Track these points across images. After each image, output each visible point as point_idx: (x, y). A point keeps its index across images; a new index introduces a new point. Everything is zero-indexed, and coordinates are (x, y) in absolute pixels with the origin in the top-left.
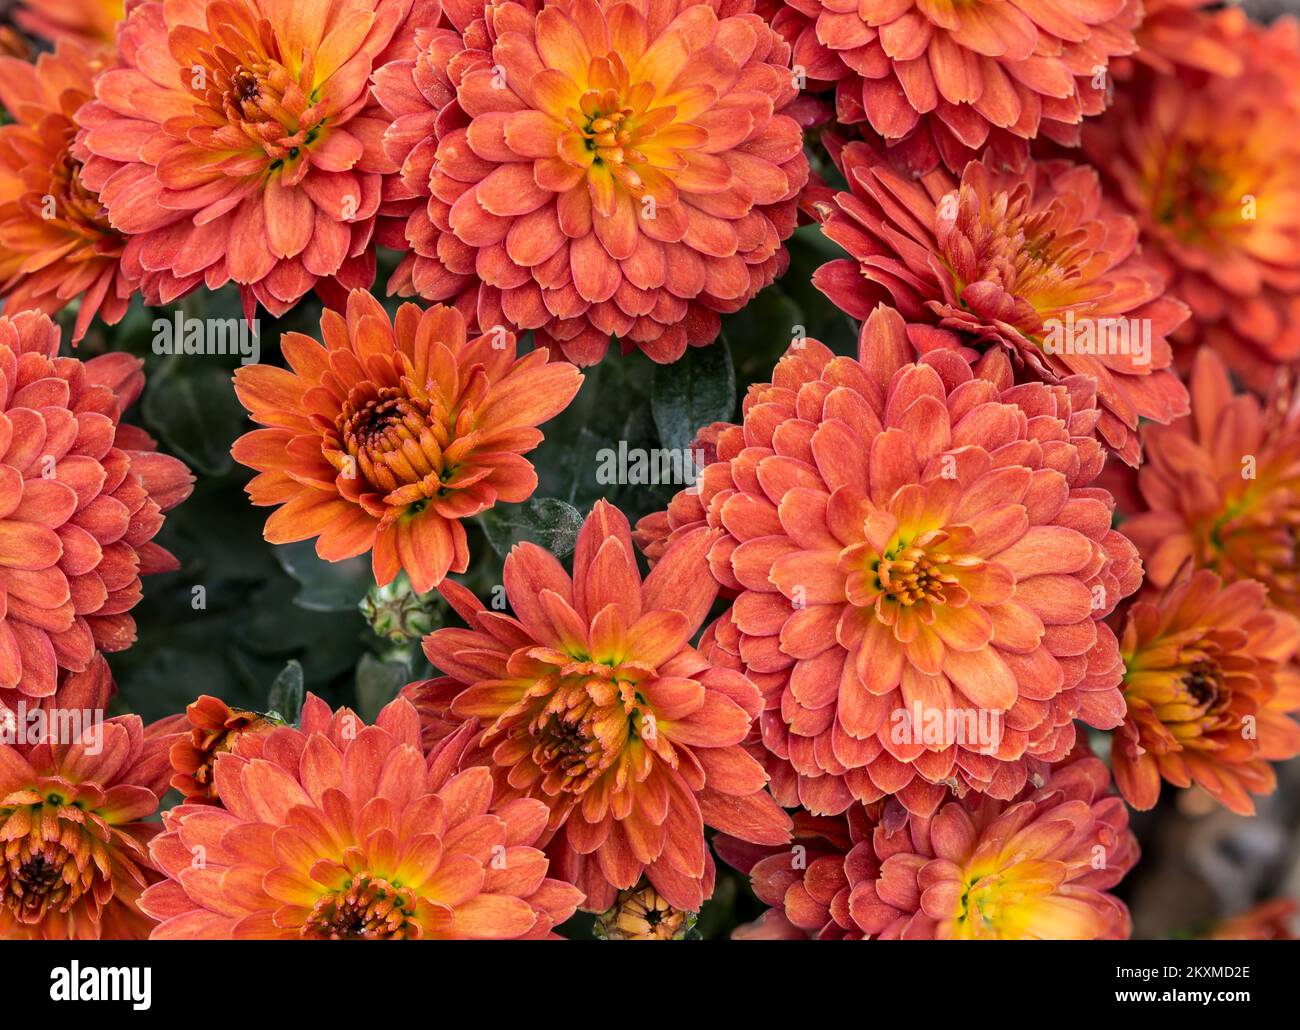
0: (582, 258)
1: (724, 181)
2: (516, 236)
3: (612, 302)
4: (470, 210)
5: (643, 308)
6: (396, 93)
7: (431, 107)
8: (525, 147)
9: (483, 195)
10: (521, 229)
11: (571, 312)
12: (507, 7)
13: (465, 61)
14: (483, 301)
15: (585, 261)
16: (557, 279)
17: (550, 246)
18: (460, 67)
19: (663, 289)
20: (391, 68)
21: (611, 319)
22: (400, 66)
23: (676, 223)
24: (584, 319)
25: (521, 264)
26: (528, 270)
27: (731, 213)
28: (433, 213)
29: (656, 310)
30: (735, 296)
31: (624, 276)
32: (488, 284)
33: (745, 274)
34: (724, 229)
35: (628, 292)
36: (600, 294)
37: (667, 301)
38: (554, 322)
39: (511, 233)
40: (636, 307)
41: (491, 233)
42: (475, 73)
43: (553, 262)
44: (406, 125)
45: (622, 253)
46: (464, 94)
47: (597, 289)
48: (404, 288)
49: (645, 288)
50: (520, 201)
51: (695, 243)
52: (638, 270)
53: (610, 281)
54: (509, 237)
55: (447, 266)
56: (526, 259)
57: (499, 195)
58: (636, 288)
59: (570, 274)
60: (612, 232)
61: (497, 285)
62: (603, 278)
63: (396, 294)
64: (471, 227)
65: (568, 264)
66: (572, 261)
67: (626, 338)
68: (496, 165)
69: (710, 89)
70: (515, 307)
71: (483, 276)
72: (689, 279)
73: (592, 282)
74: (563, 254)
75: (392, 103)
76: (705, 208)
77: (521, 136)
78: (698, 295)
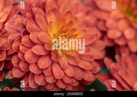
0: (55, 68)
1: (88, 52)
2: (40, 61)
3: (62, 80)
4: (29, 54)
5: (69, 81)
6: (11, 28)
7: (19, 32)
8: (43, 40)
9: (34, 50)
10: (41, 60)
11: (52, 81)
12: (37, 9)
13: (28, 20)
14: (30, 78)
15: (56, 69)
16: (49, 73)
17: (48, 65)
18: (26, 22)
19: (73, 77)
20: (9, 23)
21: (61, 84)
22: (11, 22)
23: (77, 61)
24: (54, 83)
25: (41, 68)
26: (42, 70)
27: (90, 60)
28: (20, 55)
29: (72, 83)
30: (90, 80)
31: (65, 73)
32: (32, 72)
33: (92, 75)
34: (88, 64)
35: (66, 77)
36: (59, 77)
37: (74, 81)
38: (47, 83)
39: (39, 61)
40: (67, 81)
41: (34, 60)
42: (30, 23)
43: (48, 69)
44: (14, 36)
45: (65, 68)
46: (28, 28)
47: (59, 76)
48: (10, 77)
49: (70, 76)
50: (42, 52)
51: (81, 66)
52: (68, 72)
53: (62, 74)
54: (38, 62)
55: (21, 69)
56: (42, 67)
57: (37, 50)
58: (68, 76)
59: (52, 72)
60: (62, 63)
61: (34, 73)
62: (60, 73)
63: (8, 78)
64: (30, 58)
65: (52, 70)
66: (53, 69)
67: (64, 89)
68: (36, 44)
69: (85, 31)
70: (38, 80)
71: (31, 70)
72: (80, 75)
73: (58, 74)
74: (51, 67)
75: (10, 31)
76: (83, 59)
77: (42, 37)
78: (82, 80)
